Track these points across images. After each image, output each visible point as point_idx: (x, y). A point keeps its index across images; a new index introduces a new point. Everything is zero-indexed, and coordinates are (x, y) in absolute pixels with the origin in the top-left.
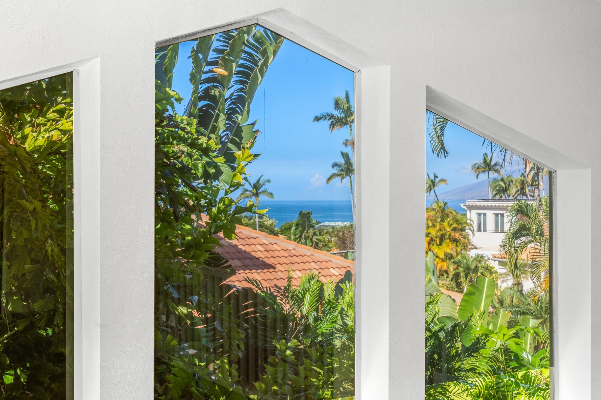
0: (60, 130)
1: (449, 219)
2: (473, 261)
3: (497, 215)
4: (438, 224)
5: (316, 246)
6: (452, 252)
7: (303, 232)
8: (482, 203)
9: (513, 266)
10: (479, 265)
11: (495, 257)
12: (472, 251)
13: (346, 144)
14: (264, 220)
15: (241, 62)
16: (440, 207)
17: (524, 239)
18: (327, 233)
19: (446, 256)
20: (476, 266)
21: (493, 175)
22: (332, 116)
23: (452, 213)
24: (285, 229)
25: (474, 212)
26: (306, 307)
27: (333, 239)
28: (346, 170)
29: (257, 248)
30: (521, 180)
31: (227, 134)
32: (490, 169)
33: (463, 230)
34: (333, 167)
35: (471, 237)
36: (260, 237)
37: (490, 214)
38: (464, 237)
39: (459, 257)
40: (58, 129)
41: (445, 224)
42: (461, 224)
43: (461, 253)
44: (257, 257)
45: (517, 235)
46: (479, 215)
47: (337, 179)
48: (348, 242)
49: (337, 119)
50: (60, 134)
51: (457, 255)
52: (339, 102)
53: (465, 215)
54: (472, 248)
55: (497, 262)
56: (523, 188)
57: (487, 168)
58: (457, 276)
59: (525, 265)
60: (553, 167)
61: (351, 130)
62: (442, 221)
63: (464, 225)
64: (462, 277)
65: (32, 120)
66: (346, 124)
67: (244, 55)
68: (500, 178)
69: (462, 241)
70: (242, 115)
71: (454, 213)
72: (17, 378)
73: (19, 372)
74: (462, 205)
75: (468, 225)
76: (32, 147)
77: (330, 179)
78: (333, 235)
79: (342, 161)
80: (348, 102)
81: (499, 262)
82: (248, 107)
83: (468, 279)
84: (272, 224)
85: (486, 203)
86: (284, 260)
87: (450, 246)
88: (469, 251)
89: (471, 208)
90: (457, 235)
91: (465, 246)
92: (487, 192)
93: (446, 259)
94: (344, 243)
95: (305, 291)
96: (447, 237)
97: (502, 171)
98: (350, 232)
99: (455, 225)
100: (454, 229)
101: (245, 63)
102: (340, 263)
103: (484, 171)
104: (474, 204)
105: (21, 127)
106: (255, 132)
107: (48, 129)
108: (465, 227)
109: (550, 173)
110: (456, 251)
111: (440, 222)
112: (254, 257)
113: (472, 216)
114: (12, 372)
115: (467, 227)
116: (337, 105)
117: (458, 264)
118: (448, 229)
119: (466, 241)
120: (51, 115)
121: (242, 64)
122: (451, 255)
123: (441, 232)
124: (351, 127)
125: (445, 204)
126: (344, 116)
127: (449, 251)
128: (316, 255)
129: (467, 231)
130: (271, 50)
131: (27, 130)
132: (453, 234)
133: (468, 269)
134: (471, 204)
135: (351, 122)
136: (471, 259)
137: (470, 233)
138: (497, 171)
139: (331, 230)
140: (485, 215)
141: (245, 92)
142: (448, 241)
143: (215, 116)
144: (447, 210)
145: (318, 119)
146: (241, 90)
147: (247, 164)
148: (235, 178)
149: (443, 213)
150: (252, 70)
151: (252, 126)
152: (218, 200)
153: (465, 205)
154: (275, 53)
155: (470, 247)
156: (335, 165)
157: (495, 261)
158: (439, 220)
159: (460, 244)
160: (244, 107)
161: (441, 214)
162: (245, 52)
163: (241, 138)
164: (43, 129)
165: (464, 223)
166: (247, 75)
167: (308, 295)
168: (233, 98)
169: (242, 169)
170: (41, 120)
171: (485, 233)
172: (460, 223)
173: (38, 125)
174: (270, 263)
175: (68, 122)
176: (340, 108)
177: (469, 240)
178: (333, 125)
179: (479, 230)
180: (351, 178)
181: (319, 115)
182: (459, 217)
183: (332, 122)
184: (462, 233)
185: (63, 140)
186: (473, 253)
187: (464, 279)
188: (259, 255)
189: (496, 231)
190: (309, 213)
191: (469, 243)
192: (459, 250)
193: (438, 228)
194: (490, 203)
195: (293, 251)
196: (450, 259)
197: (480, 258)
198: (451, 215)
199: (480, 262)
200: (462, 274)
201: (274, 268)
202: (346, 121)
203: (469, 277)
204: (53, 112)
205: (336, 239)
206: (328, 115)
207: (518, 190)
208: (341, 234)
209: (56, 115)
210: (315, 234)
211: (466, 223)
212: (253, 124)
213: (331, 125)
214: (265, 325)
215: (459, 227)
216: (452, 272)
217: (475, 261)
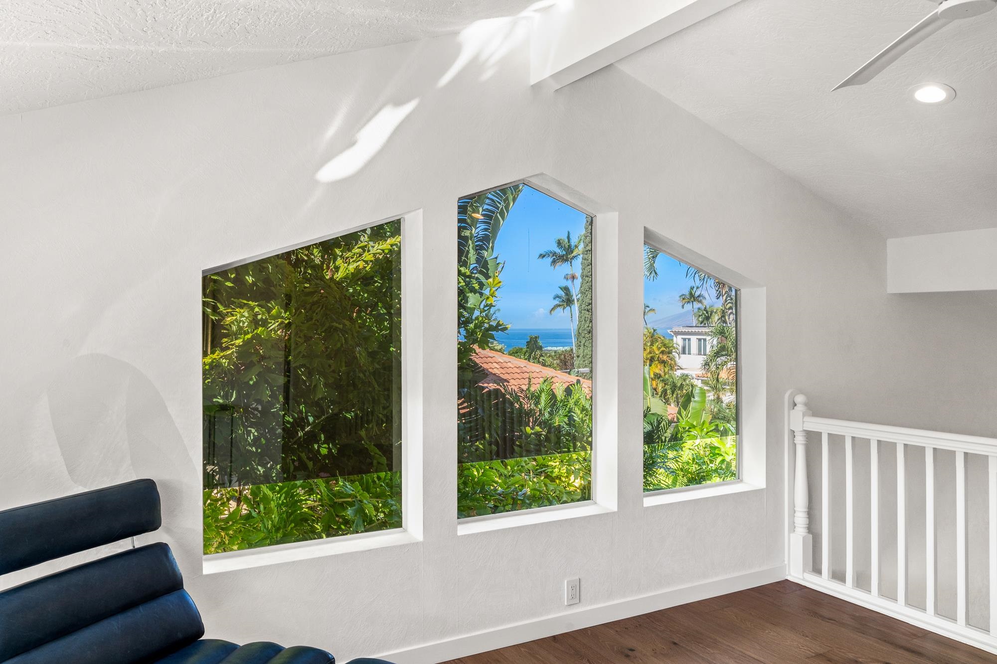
0: (364, 261)
1: (658, 343)
2: (679, 379)
3: (700, 340)
4: (648, 348)
5: (544, 365)
6: (661, 372)
7: (532, 353)
8: (687, 330)
9: (715, 380)
10: (684, 383)
11: (699, 376)
12: (678, 371)
13: (566, 278)
14: (494, 345)
15: (486, 207)
16: (650, 333)
17: (723, 358)
18: (549, 356)
19: (655, 375)
20: (682, 384)
21: (697, 305)
22: (554, 254)
23: (660, 338)
24: (513, 353)
25: (680, 337)
26: (543, 404)
27: (555, 362)
28: (566, 301)
29: (494, 366)
30: (722, 310)
31: (476, 267)
32: (694, 300)
33: (670, 352)
34: (554, 298)
35: (677, 359)
36: (496, 356)
37: (694, 339)
38: (671, 359)
39: (667, 376)
40: (362, 260)
41: (655, 348)
42: (669, 347)
43: (669, 373)
44: (493, 373)
45: (717, 354)
46: (684, 340)
47: (560, 309)
48: (568, 364)
49: (559, 257)
50: (364, 264)
51: (665, 375)
52: (561, 241)
53: (672, 340)
54: (678, 369)
55: (700, 381)
56: (723, 316)
57: (692, 299)
58: (665, 392)
59: (725, 384)
60: (738, 287)
61: (571, 265)
62: (652, 345)
63: (671, 349)
64: (669, 394)
65: (343, 254)
66: (567, 260)
67: (487, 201)
68: (703, 308)
69: (670, 363)
70: (487, 251)
71: (663, 338)
72: (330, 449)
73: (331, 445)
74: (669, 331)
75: (674, 349)
76: (345, 274)
77: (553, 309)
78: (555, 358)
79: (562, 293)
80: (569, 241)
81: (702, 380)
82: (493, 243)
83: (675, 396)
84: (502, 348)
85: (690, 330)
86: (517, 376)
87: (659, 367)
88: (676, 371)
89: (677, 333)
90: (665, 358)
91: (672, 367)
92: (692, 321)
93: (655, 378)
94: (565, 365)
95: (542, 391)
96: (656, 359)
97: (705, 302)
98: (571, 355)
99: (663, 349)
100: (662, 352)
101: (490, 208)
102: (565, 378)
103: (689, 302)
104: (680, 331)
105: (335, 260)
106: (498, 264)
107: (355, 260)
108: (672, 350)
109: (736, 291)
110: (664, 371)
111: (650, 346)
112: (491, 373)
113: (678, 340)
114: (326, 446)
115: (674, 351)
116: (559, 243)
117: (665, 382)
118: (657, 352)
119: (672, 362)
120: (356, 250)
121: (487, 209)
122: (660, 375)
123: (651, 355)
124: (571, 263)
125: (654, 330)
126: (565, 253)
127: (657, 371)
128: (544, 371)
129: (673, 353)
130: (511, 197)
131: (339, 262)
132: (661, 356)
133: (674, 388)
134: (677, 331)
135: (571, 259)
136: (677, 378)
137: (677, 355)
138: (700, 302)
139: (553, 354)
140: (689, 340)
141: (489, 232)
142: (657, 362)
143: (466, 251)
144: (656, 336)
145: (542, 256)
146: (486, 230)
147: (498, 289)
148: (488, 300)
149: (653, 338)
150: (493, 212)
151: (495, 259)
152: (474, 318)
153: (672, 331)
154: (514, 200)
155: (676, 368)
156: (556, 297)
157: (698, 379)
158: (649, 344)
159: (667, 365)
160: (489, 245)
161: (651, 339)
162: (489, 198)
163: (488, 269)
164: (351, 260)
165: (671, 346)
166: (490, 217)
167: (543, 395)
168: (479, 236)
169: (493, 293)
170: (349, 254)
171: (689, 355)
172: (667, 347)
173: (347, 258)
174: (505, 378)
175: (370, 254)
176: (562, 246)
177: (675, 361)
178: (554, 262)
179: (684, 353)
180: (571, 308)
181: (542, 252)
182: (667, 342)
183: (554, 259)
184: (669, 355)
185: (367, 269)
186: (678, 373)
187: (671, 395)
188: (495, 371)
189: (700, 354)
190: (536, 337)
191: (675, 364)
192: (666, 370)
193: (648, 351)
194: (693, 330)
195: (524, 368)
196: (659, 378)
197: (685, 377)
198: (660, 340)
199: (685, 380)
200: (668, 391)
201: (508, 382)
202: (567, 257)
203: (675, 393)
204: (358, 248)
205: (558, 361)
206: (551, 252)
207: (719, 319)
208: (563, 356)
209: (360, 250)
210: (541, 356)
211: (673, 346)
212: (496, 258)
213: (552, 262)
214: (512, 419)
215: (667, 350)
216: (660, 389)
217: (680, 379)
